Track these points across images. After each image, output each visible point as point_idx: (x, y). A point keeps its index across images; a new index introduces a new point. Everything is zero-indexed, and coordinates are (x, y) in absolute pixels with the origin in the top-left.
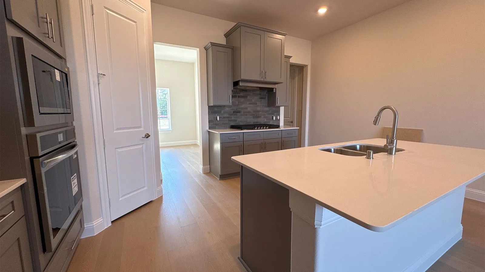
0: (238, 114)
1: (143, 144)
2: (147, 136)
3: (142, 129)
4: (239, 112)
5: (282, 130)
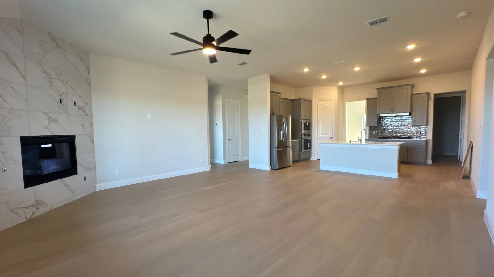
2: (331, 138)
3: (329, 135)
5: (408, 140)
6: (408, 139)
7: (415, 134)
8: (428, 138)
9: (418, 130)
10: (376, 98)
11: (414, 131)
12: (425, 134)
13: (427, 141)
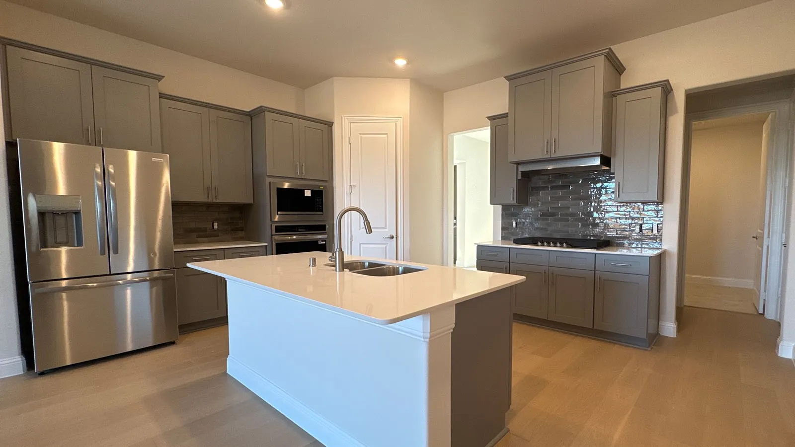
0: (549, 218)
1: (387, 244)
2: (392, 237)
3: (387, 230)
4: (553, 215)
5: (595, 254)
6: (595, 251)
7: (624, 230)
8: (665, 246)
9: (633, 219)
10: (505, 116)
11: (623, 221)
12: (655, 232)
13: (660, 259)
